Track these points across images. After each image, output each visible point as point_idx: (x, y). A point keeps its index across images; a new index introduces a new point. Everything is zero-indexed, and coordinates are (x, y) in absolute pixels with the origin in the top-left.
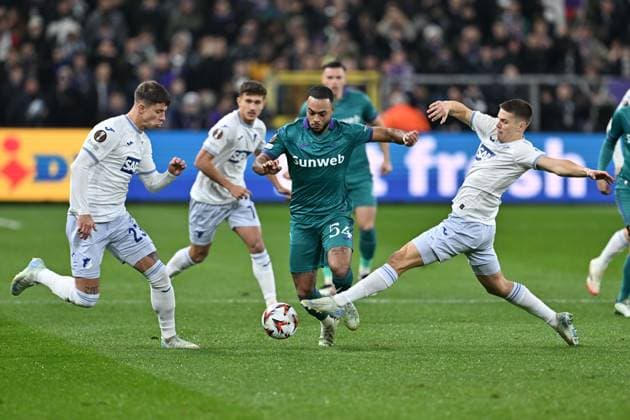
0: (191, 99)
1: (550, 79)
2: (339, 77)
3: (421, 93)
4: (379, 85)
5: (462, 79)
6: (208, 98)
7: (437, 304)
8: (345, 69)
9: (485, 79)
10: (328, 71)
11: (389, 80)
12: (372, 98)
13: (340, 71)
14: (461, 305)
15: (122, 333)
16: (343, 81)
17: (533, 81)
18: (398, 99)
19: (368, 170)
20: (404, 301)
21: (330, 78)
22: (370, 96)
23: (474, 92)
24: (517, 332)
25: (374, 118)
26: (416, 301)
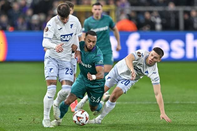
0: (35, 18)
1: (188, 8)
2: (99, 10)
3: (133, 15)
4: (115, 11)
5: (151, 8)
6: (42, 17)
7: (140, 104)
8: (102, 6)
9: (160, 9)
10: (95, 7)
11: (120, 9)
12: (112, 17)
13: (100, 7)
14: (150, 104)
15: (6, 117)
16: (101, 11)
17: (181, 9)
18: (124, 17)
19: (111, 49)
20: (126, 103)
21: (96, 9)
22: (111, 16)
23: (156, 14)
24: (174, 116)
25: (114, 26)
26: (131, 103)
